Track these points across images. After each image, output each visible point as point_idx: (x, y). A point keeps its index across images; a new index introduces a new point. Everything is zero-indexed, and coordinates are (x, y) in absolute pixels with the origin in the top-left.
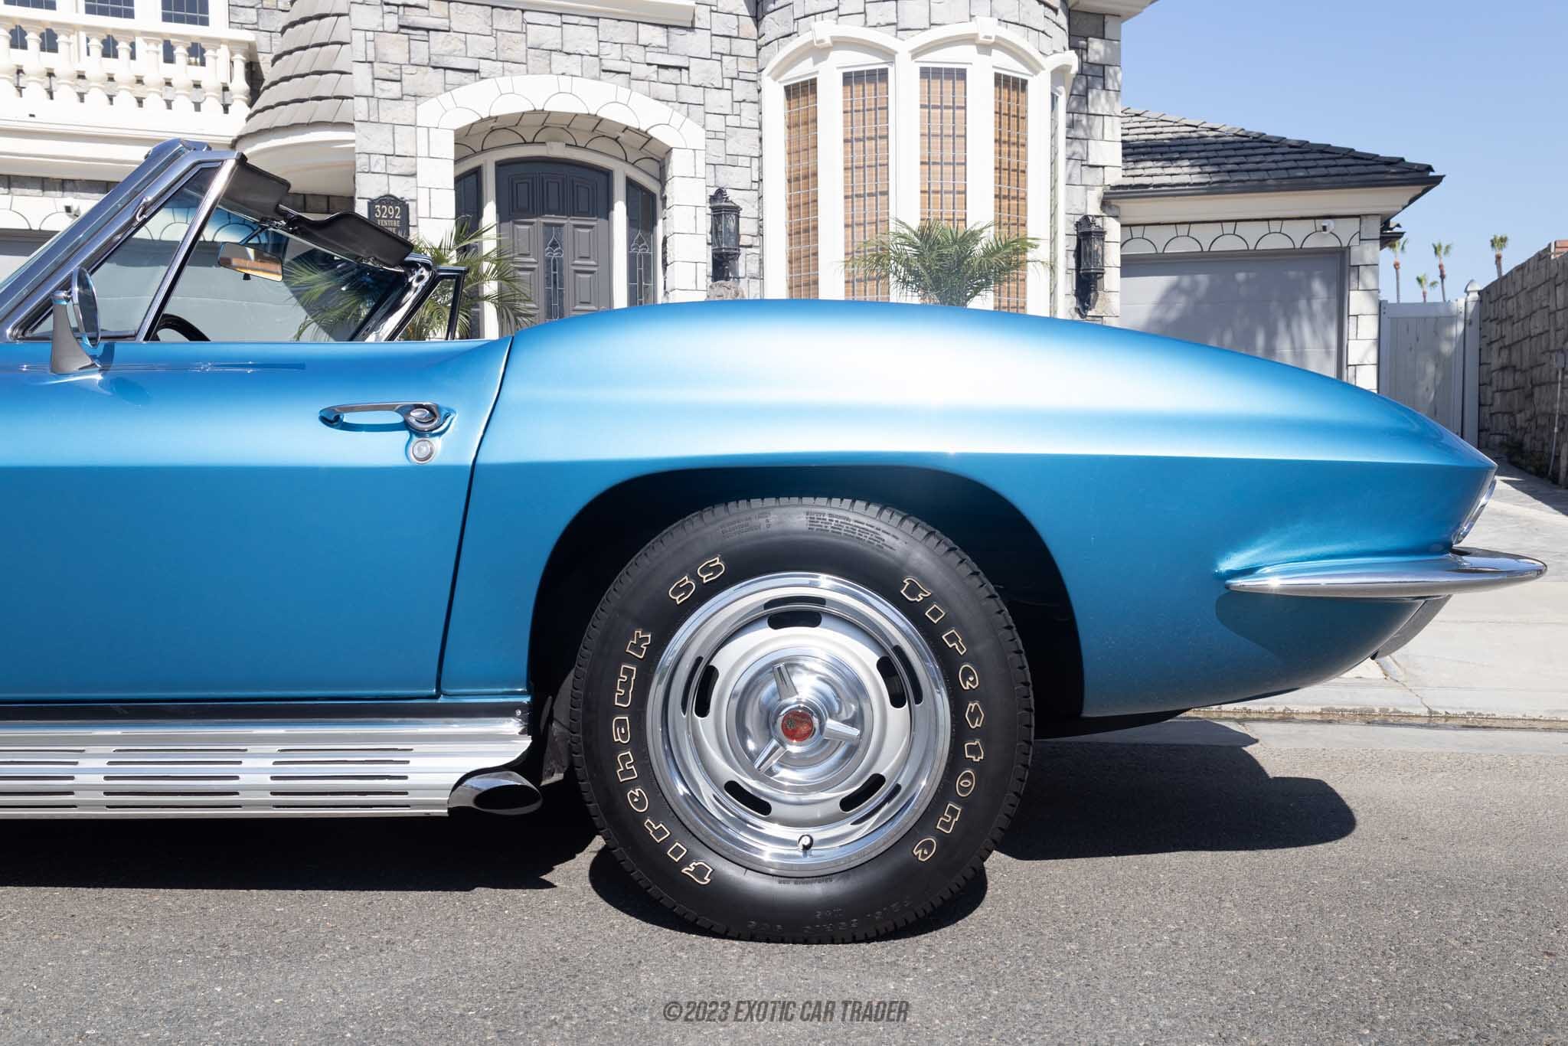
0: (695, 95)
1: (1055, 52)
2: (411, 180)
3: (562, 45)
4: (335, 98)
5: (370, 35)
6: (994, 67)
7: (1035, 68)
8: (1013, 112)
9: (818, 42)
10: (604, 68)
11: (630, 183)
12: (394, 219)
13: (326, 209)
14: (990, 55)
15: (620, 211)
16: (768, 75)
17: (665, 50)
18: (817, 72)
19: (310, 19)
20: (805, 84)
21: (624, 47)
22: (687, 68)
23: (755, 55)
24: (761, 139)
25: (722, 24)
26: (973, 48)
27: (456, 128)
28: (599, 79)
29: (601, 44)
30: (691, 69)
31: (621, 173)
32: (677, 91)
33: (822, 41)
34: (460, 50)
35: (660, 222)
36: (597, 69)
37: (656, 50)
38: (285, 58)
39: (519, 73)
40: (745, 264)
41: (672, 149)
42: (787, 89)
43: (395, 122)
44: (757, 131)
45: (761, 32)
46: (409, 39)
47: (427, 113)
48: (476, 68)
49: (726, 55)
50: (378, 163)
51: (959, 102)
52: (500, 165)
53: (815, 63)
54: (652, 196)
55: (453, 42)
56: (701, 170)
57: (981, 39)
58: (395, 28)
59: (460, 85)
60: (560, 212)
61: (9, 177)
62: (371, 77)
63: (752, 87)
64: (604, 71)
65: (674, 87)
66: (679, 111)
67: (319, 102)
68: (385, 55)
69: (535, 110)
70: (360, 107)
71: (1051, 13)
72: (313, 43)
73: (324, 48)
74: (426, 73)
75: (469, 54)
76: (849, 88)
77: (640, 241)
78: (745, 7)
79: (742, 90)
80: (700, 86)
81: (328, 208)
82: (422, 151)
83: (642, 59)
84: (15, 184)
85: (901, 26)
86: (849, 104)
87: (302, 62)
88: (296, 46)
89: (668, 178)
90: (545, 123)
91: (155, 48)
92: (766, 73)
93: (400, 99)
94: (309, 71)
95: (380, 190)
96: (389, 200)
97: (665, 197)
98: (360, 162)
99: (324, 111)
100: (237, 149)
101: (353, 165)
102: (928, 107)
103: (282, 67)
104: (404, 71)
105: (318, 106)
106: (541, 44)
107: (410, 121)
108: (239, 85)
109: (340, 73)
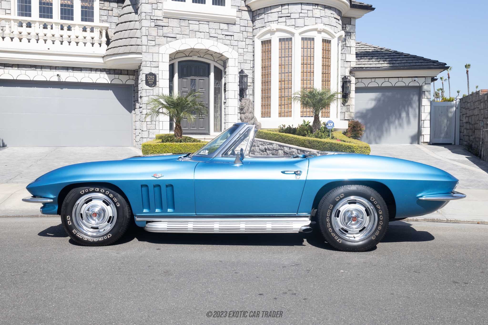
0: (235, 43)
1: (338, 32)
2: (157, 68)
3: (199, 30)
4: (136, 45)
5: (147, 28)
6: (322, 37)
7: (333, 37)
8: (327, 49)
9: (272, 30)
11: (215, 67)
12: (152, 79)
13: (127, 74)
14: (321, 34)
15: (212, 75)
16: (257, 38)
17: (227, 31)
18: (271, 38)
19: (127, 22)
20: (267, 41)
21: (216, 30)
22: (233, 36)
23: (252, 31)
24: (254, 55)
25: (243, 23)
26: (316, 32)
27: (170, 53)
28: (209, 39)
29: (210, 29)
31: (213, 64)
33: (273, 29)
34: (171, 32)
35: (223, 78)
36: (208, 37)
37: (225, 30)
38: (120, 32)
39: (187, 38)
40: (249, 91)
41: (229, 58)
42: (262, 42)
43: (153, 52)
44: (252, 53)
45: (254, 25)
46: (158, 29)
47: (162, 49)
48: (175, 37)
49: (244, 32)
50: (148, 64)
51: (312, 47)
52: (179, 62)
53: (271, 35)
54: (221, 71)
55: (170, 29)
56: (237, 64)
57: (319, 30)
58: (154, 26)
59: (171, 42)
60: (195, 75)
61: (41, 66)
62: (147, 40)
63: (251, 41)
64: (210, 37)
65: (229, 41)
66: (231, 48)
67: (131, 46)
68: (151, 33)
69: (191, 48)
70: (144, 47)
71: (337, 21)
72: (128, 29)
73: (132, 30)
74: (162, 38)
75: (174, 33)
76: (280, 43)
77: (217, 84)
78: (250, 18)
79: (249, 41)
80: (237, 40)
82: (160, 60)
83: (221, 33)
84: (43, 68)
85: (296, 26)
86: (281, 47)
87: (126, 34)
88: (123, 30)
89: (227, 66)
90: (193, 51)
91: (81, 29)
92: (256, 37)
93: (155, 46)
94: (128, 37)
95: (149, 71)
96: (151, 74)
97: (226, 72)
98: (144, 64)
99: (133, 49)
100: (105, 58)
101: (141, 64)
102: (303, 48)
103: (118, 36)
104: (156, 38)
105: (131, 47)
106: (193, 30)
107: (157, 52)
108: (104, 39)
109: (138, 38)
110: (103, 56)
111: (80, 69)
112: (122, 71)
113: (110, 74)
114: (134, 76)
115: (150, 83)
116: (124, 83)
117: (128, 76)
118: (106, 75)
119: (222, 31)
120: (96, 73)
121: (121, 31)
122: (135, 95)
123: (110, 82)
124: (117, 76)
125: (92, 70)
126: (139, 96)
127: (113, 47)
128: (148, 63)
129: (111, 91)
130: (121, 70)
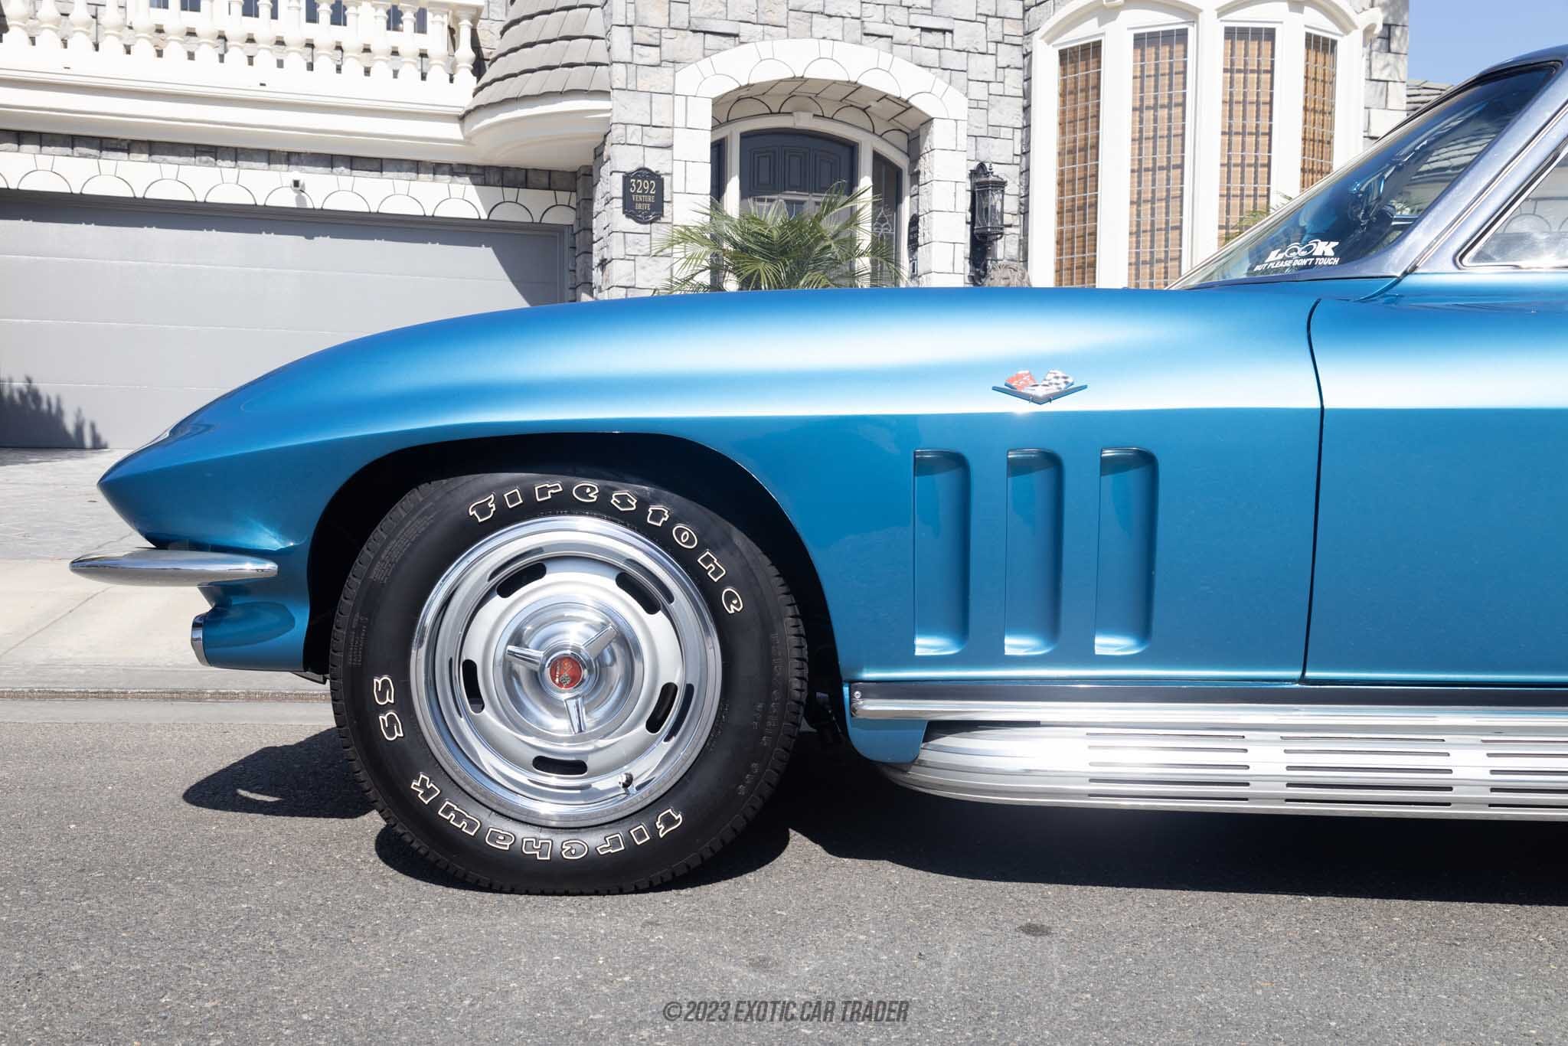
0: (955, 60)
1: (1364, 9)
2: (667, 152)
3: (824, 6)
4: (589, 64)
6: (1306, 26)
7: (1345, 24)
8: (1320, 77)
9: (1109, 1)
10: (867, 32)
11: (877, 157)
12: (649, 194)
13: (547, 186)
14: (1302, 12)
16: (1042, 37)
17: (929, 12)
18: (1103, 34)
20: (1085, 48)
21: (887, 8)
22: (951, 32)
23: (1021, 16)
24: (1027, 109)
26: (1284, 6)
27: (713, 96)
28: (861, 44)
29: (864, 5)
30: (955, 32)
31: (868, 146)
32: (940, 57)
34: (720, 13)
35: (907, 200)
36: (859, 33)
37: (920, 11)
38: (524, 23)
39: (780, 37)
40: (1005, 248)
41: (933, 119)
42: (1063, 54)
43: (652, 90)
44: (1021, 100)
46: (669, 2)
47: (687, 79)
48: (735, 32)
49: (992, 17)
50: (635, 135)
51: (1266, 66)
52: (745, 136)
53: (1101, 24)
54: (897, 172)
55: (715, 3)
56: (964, 142)
59: (719, 50)
60: (802, 188)
61: (236, 149)
62: (629, 43)
63: (1018, 52)
64: (866, 34)
65: (937, 51)
66: (941, 77)
67: (570, 69)
68: (645, 18)
69: (794, 77)
70: (619, 70)
72: (558, 6)
73: (571, 12)
74: (685, 38)
75: (729, 17)
76: (1139, 51)
77: (882, 220)
79: (1006, 55)
80: (964, 51)
81: (549, 184)
82: (680, 121)
83: (905, 22)
84: (242, 156)
86: (1139, 69)
87: (549, 26)
88: (538, 11)
89: (924, 151)
90: (798, 91)
91: (382, 13)
92: (1037, 36)
93: (659, 65)
94: (555, 37)
95: (635, 163)
96: (644, 174)
97: (918, 173)
98: (617, 132)
99: (577, 78)
100: (468, 120)
101: (605, 136)
102: (1231, 71)
103: (516, 35)
104: (663, 35)
105: (570, 73)
106: (803, 6)
107: (668, 89)
108: (465, 52)
109: (593, 38)
110: (462, 112)
111: (377, 165)
112: (530, 174)
113: (485, 184)
114: (574, 194)
115: (639, 207)
116: (537, 220)
117: (552, 193)
118: (473, 187)
119: (909, 14)
120: (434, 180)
121: (531, 17)
122: (576, 265)
123: (484, 216)
124: (510, 193)
125: (422, 169)
126: (596, 260)
127: (500, 75)
128: (633, 133)
129: (490, 250)
130: (527, 170)
